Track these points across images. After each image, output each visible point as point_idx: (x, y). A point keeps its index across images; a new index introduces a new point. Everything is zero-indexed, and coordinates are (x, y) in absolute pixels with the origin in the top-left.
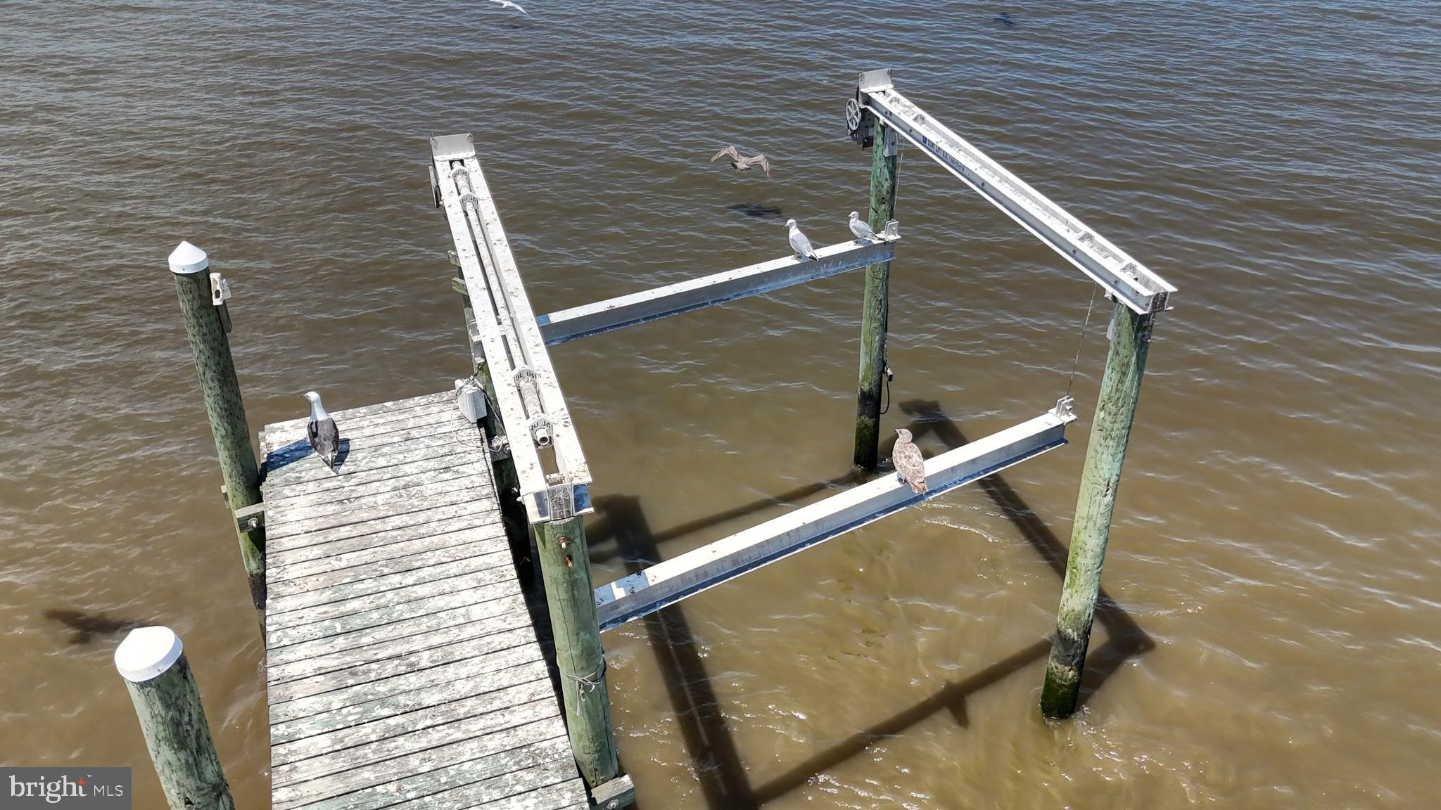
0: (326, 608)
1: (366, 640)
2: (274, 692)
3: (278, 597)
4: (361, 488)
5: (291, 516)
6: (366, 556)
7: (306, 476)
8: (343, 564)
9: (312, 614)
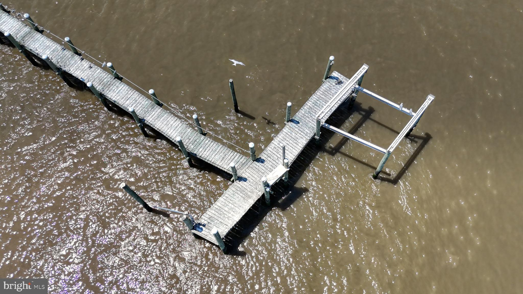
0: (316, 100)
1: (315, 107)
2: (305, 105)
3: (314, 95)
4: (333, 89)
5: (324, 86)
6: (324, 98)
7: (331, 82)
8: (322, 97)
9: (315, 99)
